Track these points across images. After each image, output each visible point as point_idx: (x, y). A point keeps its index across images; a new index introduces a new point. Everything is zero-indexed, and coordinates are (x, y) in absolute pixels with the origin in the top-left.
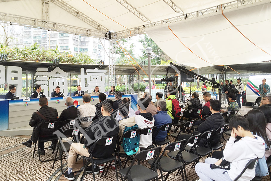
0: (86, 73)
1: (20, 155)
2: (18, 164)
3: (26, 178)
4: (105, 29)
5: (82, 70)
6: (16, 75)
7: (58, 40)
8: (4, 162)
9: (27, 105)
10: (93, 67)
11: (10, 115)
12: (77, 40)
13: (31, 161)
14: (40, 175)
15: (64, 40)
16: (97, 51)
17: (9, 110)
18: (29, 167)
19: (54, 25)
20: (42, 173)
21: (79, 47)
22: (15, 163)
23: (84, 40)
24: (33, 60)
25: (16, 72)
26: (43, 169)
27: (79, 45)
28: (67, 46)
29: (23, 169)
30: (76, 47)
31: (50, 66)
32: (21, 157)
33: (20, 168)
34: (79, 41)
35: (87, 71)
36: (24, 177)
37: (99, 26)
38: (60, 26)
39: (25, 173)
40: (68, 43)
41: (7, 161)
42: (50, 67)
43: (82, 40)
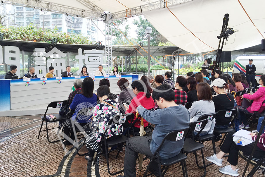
0: (83, 54)
1: (27, 135)
2: (27, 145)
3: (38, 160)
4: (101, 10)
5: (80, 50)
6: (13, 55)
7: (51, 22)
8: (12, 143)
9: (29, 85)
10: (90, 48)
11: (12, 95)
12: (70, 21)
13: (40, 142)
14: (52, 156)
15: (57, 22)
16: (91, 33)
17: (11, 90)
18: (39, 148)
19: (48, 4)
20: (54, 155)
21: (72, 28)
22: (23, 144)
23: (78, 21)
24: (30, 40)
25: (13, 52)
26: (54, 150)
27: (72, 27)
28: (60, 28)
29: (33, 150)
30: (69, 28)
31: (47, 46)
32: (29, 138)
33: (29, 149)
34: (72, 22)
35: (85, 51)
36: (35, 159)
37: (94, 7)
38: (54, 5)
39: (35, 154)
40: (61, 25)
41: (14, 141)
42: (48, 48)
43: (75, 22)
